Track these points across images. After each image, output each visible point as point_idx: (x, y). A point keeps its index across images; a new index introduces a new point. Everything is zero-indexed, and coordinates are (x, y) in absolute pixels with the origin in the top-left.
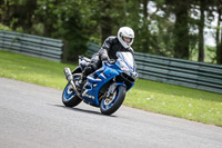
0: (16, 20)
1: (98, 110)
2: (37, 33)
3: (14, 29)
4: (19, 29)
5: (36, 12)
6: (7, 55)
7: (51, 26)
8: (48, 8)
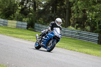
0: (77, 25)
1: (46, 50)
2: (87, 31)
3: (77, 28)
4: (79, 29)
5: (87, 21)
6: (73, 40)
7: (94, 27)
8: (92, 19)
